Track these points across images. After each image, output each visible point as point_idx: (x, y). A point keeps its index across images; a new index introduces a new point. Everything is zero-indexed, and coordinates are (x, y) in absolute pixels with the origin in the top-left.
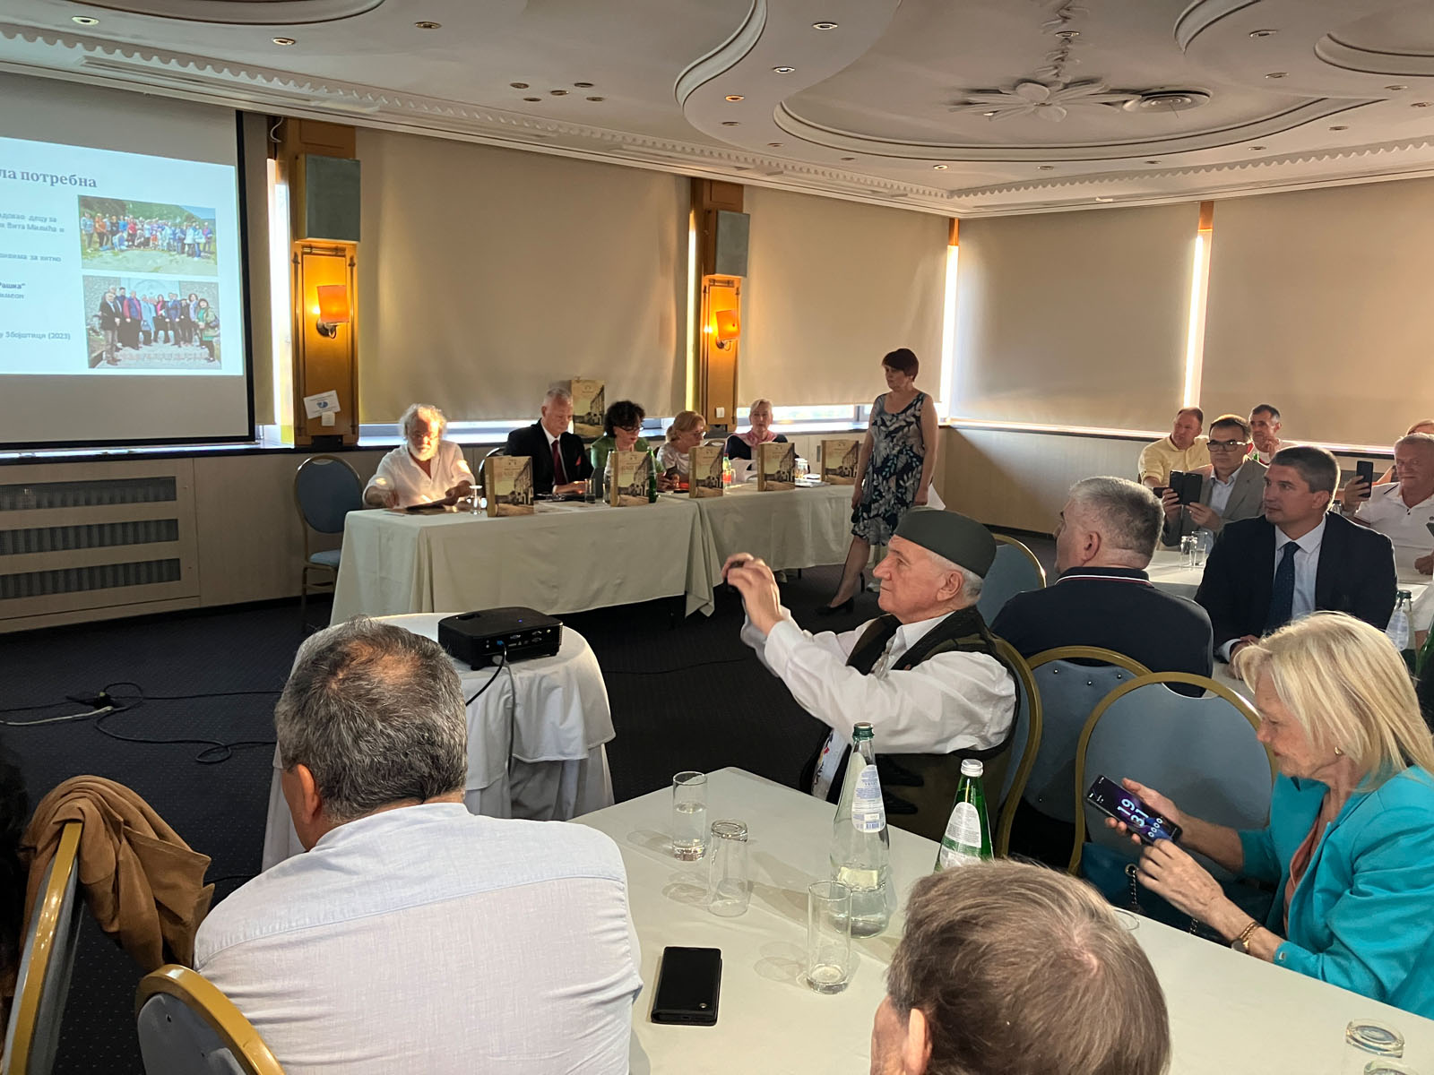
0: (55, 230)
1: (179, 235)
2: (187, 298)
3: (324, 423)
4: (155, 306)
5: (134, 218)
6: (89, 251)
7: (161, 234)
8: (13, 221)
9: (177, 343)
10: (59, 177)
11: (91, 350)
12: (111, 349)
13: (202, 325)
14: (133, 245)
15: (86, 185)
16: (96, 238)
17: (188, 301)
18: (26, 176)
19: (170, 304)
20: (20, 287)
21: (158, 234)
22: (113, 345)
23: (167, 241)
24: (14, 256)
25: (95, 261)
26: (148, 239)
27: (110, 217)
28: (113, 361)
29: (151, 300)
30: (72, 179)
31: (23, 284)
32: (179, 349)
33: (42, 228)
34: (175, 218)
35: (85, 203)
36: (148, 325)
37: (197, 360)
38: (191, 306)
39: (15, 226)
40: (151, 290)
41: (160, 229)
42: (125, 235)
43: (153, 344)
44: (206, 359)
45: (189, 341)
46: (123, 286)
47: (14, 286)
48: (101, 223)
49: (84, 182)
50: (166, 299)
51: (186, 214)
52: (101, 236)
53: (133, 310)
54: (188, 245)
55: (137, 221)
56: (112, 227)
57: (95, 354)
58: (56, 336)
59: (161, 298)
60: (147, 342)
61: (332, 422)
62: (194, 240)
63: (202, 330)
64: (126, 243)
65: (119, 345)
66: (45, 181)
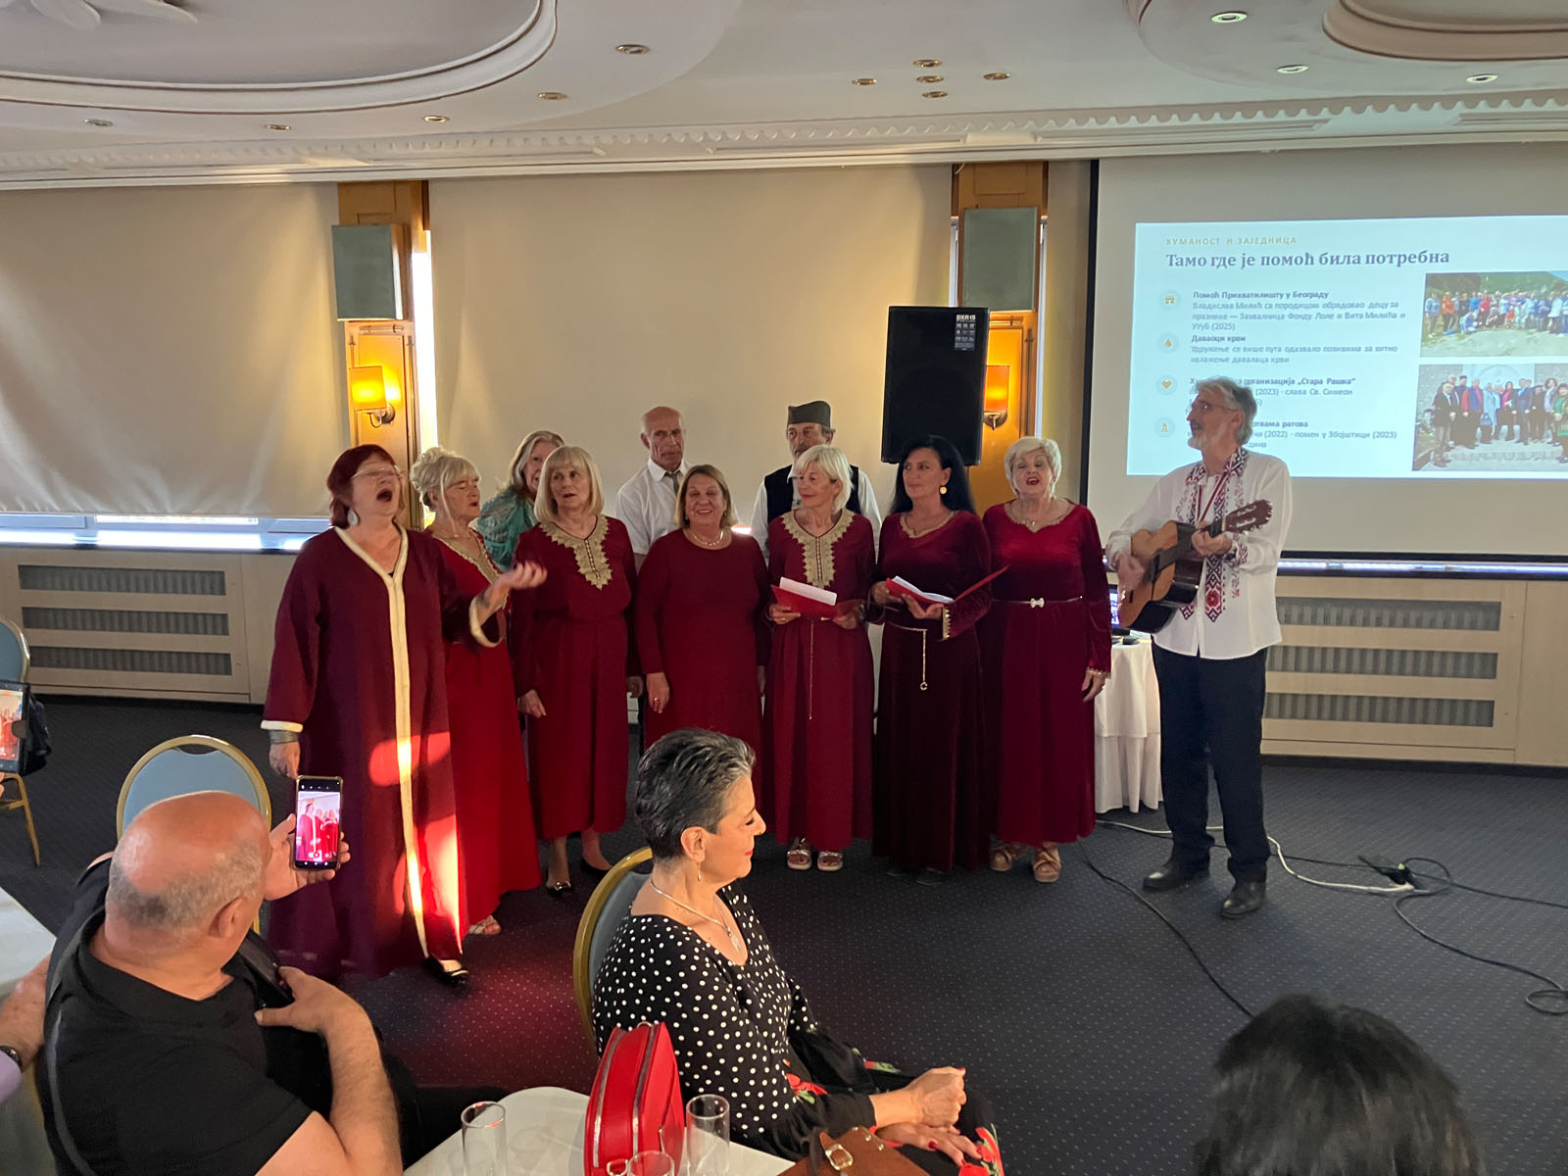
0: (1395, 316)
1: (1543, 307)
2: (1542, 384)
5: (1489, 293)
6: (1430, 336)
7: (1520, 308)
8: (1352, 311)
10: (1408, 256)
11: (1417, 450)
12: (1441, 448)
15: (1437, 261)
16: (1440, 321)
17: (1544, 388)
18: (1371, 259)
19: (1519, 393)
20: (1349, 382)
21: (1516, 309)
22: (1443, 443)
23: (1526, 317)
24: (1348, 349)
25: (1436, 348)
26: (1504, 315)
27: (1461, 294)
28: (1442, 463)
29: (1498, 388)
30: (1422, 257)
31: (1354, 379)
32: (1526, 447)
33: (1382, 316)
35: (1433, 281)
36: (1489, 419)
37: (1545, 461)
38: (1548, 394)
39: (1353, 316)
40: (1499, 378)
41: (1519, 303)
42: (1475, 314)
43: (1493, 441)
46: (1464, 374)
47: (1343, 382)
48: (1448, 303)
49: (1435, 258)
50: (1516, 386)
53: (1473, 401)
55: (1492, 296)
57: (1422, 455)
58: (1381, 435)
65: (1451, 443)
66: (1391, 262)
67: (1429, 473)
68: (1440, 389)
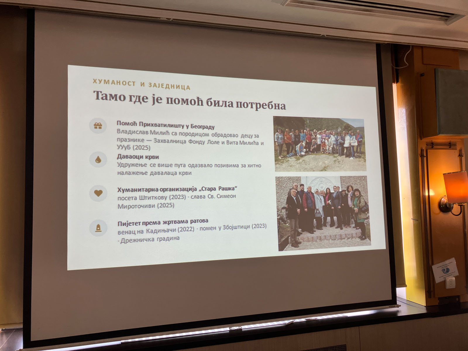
0: (257, 144)
1: (340, 140)
2: (346, 189)
3: (448, 287)
4: (324, 197)
5: (310, 130)
7: (328, 141)
8: (231, 139)
9: (340, 226)
10: (261, 104)
11: (280, 236)
12: (294, 234)
13: (356, 209)
14: (309, 150)
15: (279, 109)
16: (285, 148)
17: (346, 192)
18: (240, 105)
19: (334, 195)
20: (233, 189)
21: (326, 141)
22: (296, 231)
23: (332, 146)
24: (231, 166)
25: (284, 165)
26: (320, 145)
27: (294, 131)
28: (296, 244)
29: (322, 192)
30: (270, 105)
31: (236, 187)
32: (342, 231)
33: (250, 143)
34: (337, 128)
35: (278, 122)
36: (319, 213)
37: (353, 239)
38: (349, 195)
39: (231, 143)
40: (322, 185)
41: (327, 138)
42: (304, 144)
43: (324, 228)
44: (359, 237)
45: (348, 224)
46: (302, 183)
47: (229, 189)
48: (288, 136)
49: (277, 106)
50: (332, 191)
51: (344, 125)
52: (288, 145)
53: (309, 201)
54: (346, 148)
55: (312, 132)
56: (295, 138)
57: (284, 239)
58: (257, 226)
59: (328, 191)
60: (319, 227)
61: (453, 286)
62: (350, 144)
63: (357, 214)
64: (305, 150)
65: (300, 230)
66: (252, 107)
67: (290, 252)
68: (289, 194)
